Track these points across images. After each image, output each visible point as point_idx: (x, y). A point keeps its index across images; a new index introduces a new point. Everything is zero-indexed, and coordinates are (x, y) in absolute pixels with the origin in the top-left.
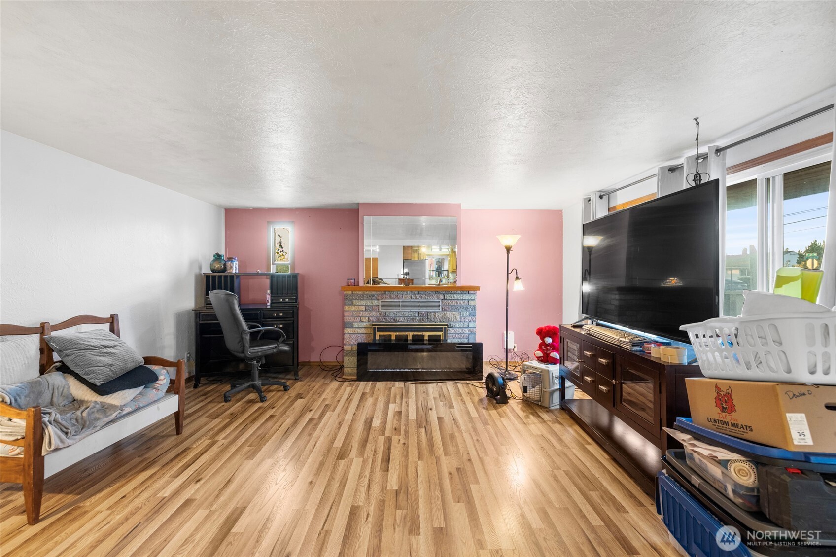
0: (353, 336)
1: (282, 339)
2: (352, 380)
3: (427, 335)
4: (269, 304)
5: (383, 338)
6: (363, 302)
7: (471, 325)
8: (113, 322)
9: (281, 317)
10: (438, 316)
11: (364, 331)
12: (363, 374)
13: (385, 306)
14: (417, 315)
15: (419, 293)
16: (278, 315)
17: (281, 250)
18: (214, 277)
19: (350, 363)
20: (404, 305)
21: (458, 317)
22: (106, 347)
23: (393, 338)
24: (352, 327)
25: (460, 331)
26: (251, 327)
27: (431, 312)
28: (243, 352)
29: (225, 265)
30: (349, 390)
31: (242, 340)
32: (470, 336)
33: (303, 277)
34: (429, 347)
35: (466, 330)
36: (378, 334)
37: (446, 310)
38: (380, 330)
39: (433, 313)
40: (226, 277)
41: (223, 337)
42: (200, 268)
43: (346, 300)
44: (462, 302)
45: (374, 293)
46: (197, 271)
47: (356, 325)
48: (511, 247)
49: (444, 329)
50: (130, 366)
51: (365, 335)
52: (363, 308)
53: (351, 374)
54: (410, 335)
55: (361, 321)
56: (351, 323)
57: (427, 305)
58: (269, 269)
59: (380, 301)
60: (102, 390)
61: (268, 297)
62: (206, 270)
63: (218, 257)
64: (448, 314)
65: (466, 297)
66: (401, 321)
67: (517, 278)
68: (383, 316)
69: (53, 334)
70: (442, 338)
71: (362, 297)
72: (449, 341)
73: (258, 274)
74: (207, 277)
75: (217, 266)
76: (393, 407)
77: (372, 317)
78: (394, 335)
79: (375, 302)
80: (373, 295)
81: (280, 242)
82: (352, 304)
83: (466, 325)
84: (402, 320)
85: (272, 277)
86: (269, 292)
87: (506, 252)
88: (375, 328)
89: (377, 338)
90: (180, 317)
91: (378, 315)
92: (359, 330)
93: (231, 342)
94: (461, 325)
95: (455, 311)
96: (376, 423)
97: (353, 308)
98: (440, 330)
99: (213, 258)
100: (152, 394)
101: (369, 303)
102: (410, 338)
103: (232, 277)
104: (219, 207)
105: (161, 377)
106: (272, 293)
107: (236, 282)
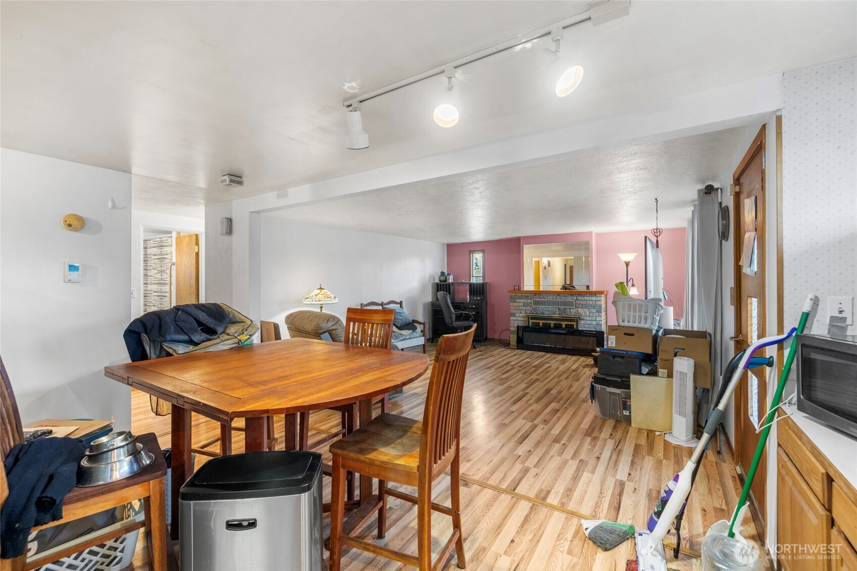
0: (516, 322)
1: (471, 319)
2: (514, 349)
3: (564, 324)
4: (468, 300)
5: (535, 324)
6: (522, 301)
7: (598, 319)
8: (401, 303)
9: (474, 308)
10: (572, 312)
11: (522, 319)
12: (521, 345)
13: (536, 303)
14: (557, 310)
15: (558, 296)
16: (472, 306)
17: (477, 268)
18: (441, 285)
19: (513, 339)
20: (549, 303)
21: (588, 313)
22: (400, 313)
23: (541, 324)
24: (515, 316)
25: (590, 323)
26: (455, 311)
27: (567, 308)
28: (452, 324)
29: (446, 278)
30: (509, 352)
31: (451, 317)
32: (597, 327)
33: (490, 284)
34: (564, 332)
35: (594, 322)
36: (531, 321)
37: (578, 307)
38: (532, 318)
39: (569, 309)
40: (446, 285)
41: (444, 318)
42: (434, 280)
43: (513, 299)
44: (591, 302)
45: (529, 295)
46: (432, 281)
47: (517, 315)
48: (630, 262)
49: (577, 319)
50: (408, 321)
51: (523, 322)
52: (522, 304)
53: (513, 345)
54: (552, 323)
55: (521, 313)
56: (515, 314)
57: (565, 303)
58: (470, 280)
59: (533, 300)
60: (400, 328)
61: (468, 297)
62: (437, 281)
63: (443, 273)
64: (580, 310)
65: (594, 298)
66: (546, 314)
67: (633, 285)
68: (535, 310)
69: (385, 306)
70: (575, 327)
71: (521, 298)
72: (580, 329)
73: (463, 283)
74: (437, 284)
75: (442, 278)
76: (527, 360)
77: (527, 310)
78: (541, 322)
79: (529, 301)
80: (528, 296)
81: (476, 263)
82: (515, 302)
83: (594, 318)
84: (547, 313)
85: (470, 285)
86: (468, 293)
87: (625, 265)
88: (529, 318)
89: (530, 324)
90: (425, 305)
91: (531, 309)
92: (519, 318)
93: (447, 320)
94: (590, 319)
95: (585, 308)
96: (513, 363)
97: (516, 304)
98: (574, 321)
99: (440, 274)
100: (415, 334)
101: (526, 301)
102: (552, 325)
103: (449, 285)
104: (444, 244)
105: (418, 328)
106: (470, 294)
107: (452, 288)
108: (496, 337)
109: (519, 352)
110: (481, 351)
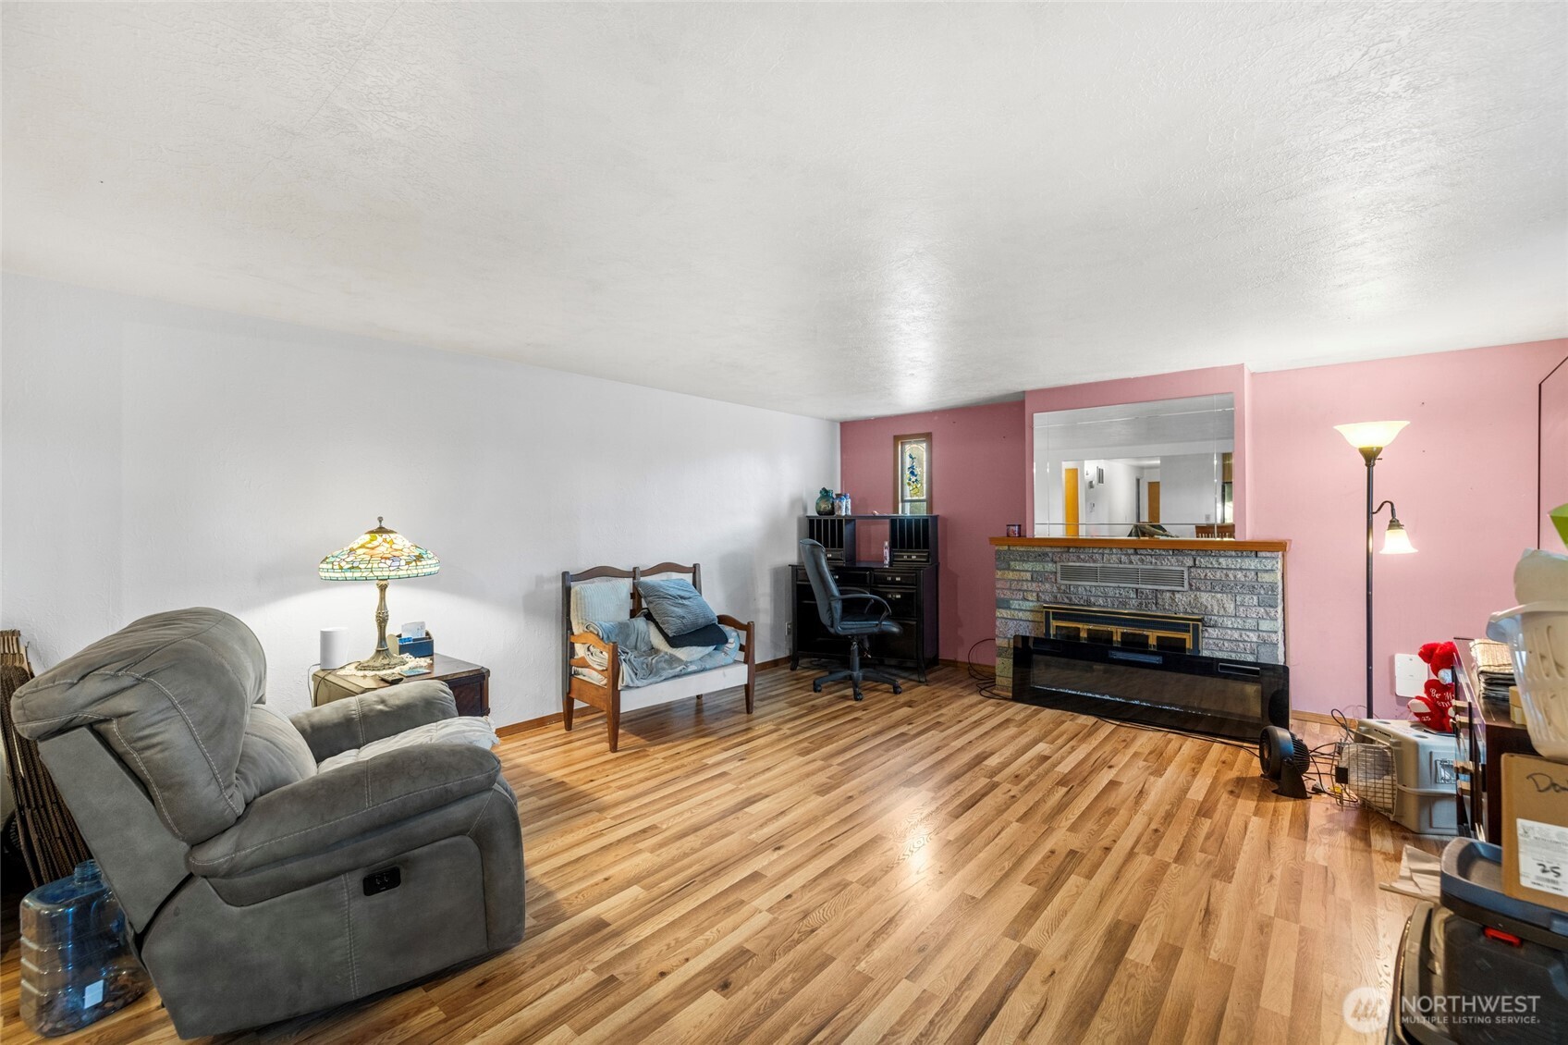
0: (1011, 624)
1: (885, 614)
2: (1005, 699)
3: (1153, 636)
4: (887, 562)
5: (1064, 632)
6: (1028, 566)
7: (1265, 625)
8: (694, 570)
9: (899, 583)
10: (1181, 602)
11: (1029, 616)
12: (1025, 692)
13: (1069, 573)
14: (1133, 595)
15: (1136, 553)
16: (893, 580)
17: (914, 479)
18: (819, 521)
19: (1004, 669)
20: (1106, 574)
21: (1230, 607)
22: (682, 598)
23: (1083, 635)
24: (1009, 608)
25: (1236, 635)
26: (842, 592)
27: (1163, 591)
28: (832, 626)
29: (833, 504)
30: (990, 709)
31: (830, 609)
32: (1262, 650)
33: (945, 520)
34: (1156, 660)
35: (1251, 634)
36: (1054, 623)
37: (1198, 589)
38: (1058, 616)
39: (1168, 594)
40: (833, 521)
41: (816, 605)
42: (805, 509)
43: (1003, 561)
44: (1240, 575)
45: (1048, 550)
46: (800, 513)
47: (1015, 604)
48: (1379, 450)
49: (1196, 625)
50: (702, 621)
51: (1031, 625)
52: (1028, 576)
53: (1004, 688)
54: (1118, 632)
55: (1025, 599)
56: (1008, 601)
57: (1154, 577)
58: (896, 510)
59: (1059, 565)
60: (674, 642)
61: (887, 552)
62: (812, 513)
63: (825, 494)
64: (1205, 598)
65: (1251, 563)
66: (1100, 604)
67: (1394, 524)
68: (1064, 592)
69: (642, 579)
70: (1189, 645)
71: (1024, 558)
72: (1205, 653)
73: (875, 517)
74: (811, 521)
75: (825, 506)
76: (1042, 748)
77: (1043, 592)
78: (1084, 629)
79: (1050, 567)
80: (1046, 554)
81: (912, 467)
82: (1008, 568)
83: (1250, 623)
84: (1101, 601)
85: (893, 521)
86: (887, 544)
87: (1363, 461)
88: (1047, 613)
89: (1052, 632)
90: (776, 573)
91: (1055, 590)
92: (1021, 614)
94: (1239, 623)
95: (1222, 592)
96: (993, 762)
97: (1011, 575)
98: (1185, 628)
99: (819, 495)
100: (720, 657)
101: (1038, 567)
102: (1117, 638)
103: (840, 521)
104: (832, 421)
105: (731, 640)
106: (893, 546)
107: (846, 530)
108: (962, 657)
109: (1018, 710)
110: (909, 704)
